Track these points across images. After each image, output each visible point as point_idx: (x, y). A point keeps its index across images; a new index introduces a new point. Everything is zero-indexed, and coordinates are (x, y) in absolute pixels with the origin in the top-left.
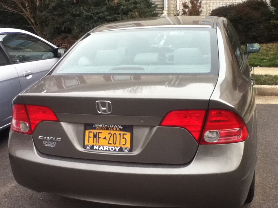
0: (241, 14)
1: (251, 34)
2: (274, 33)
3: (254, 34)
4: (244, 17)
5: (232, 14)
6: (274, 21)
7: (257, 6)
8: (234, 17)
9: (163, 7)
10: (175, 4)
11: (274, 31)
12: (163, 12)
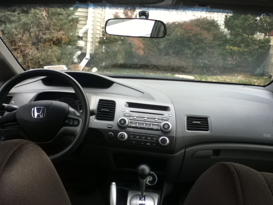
0: (190, 34)
1: (201, 61)
2: (230, 62)
3: (206, 62)
4: (193, 39)
5: (178, 34)
6: (232, 47)
7: (207, 26)
8: (181, 38)
9: (87, 17)
10: (103, 15)
11: (230, 60)
12: (86, 22)
